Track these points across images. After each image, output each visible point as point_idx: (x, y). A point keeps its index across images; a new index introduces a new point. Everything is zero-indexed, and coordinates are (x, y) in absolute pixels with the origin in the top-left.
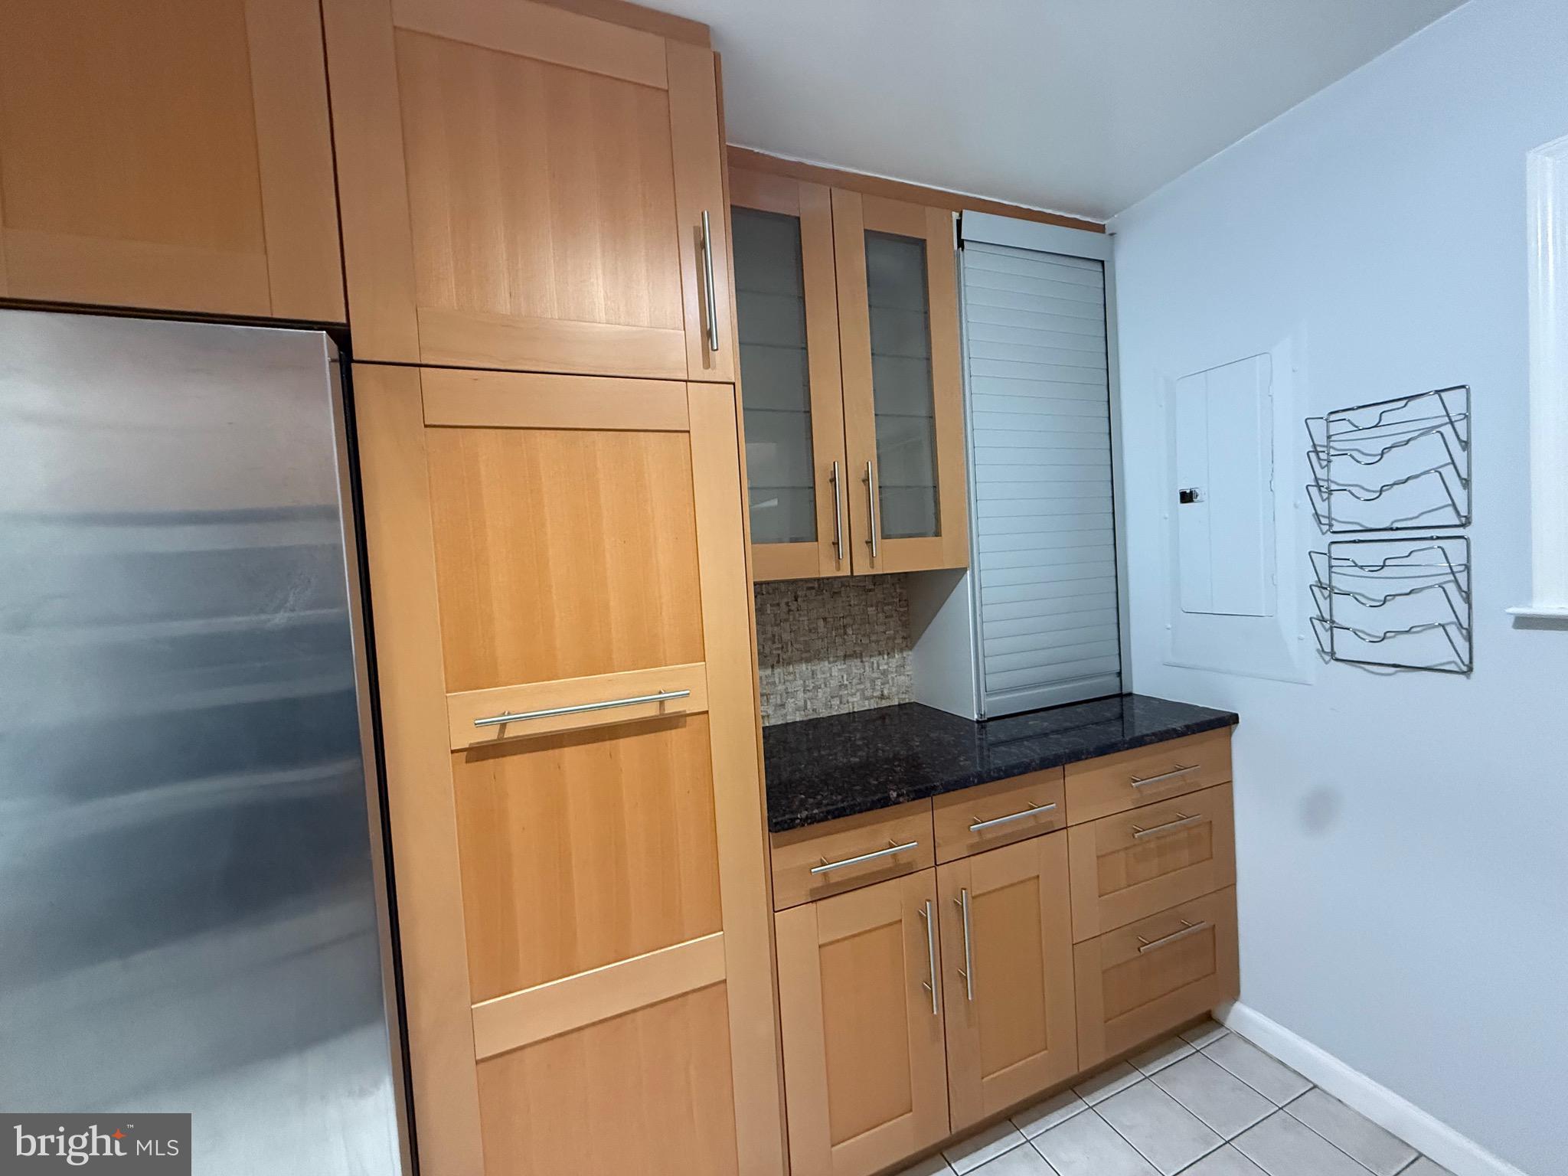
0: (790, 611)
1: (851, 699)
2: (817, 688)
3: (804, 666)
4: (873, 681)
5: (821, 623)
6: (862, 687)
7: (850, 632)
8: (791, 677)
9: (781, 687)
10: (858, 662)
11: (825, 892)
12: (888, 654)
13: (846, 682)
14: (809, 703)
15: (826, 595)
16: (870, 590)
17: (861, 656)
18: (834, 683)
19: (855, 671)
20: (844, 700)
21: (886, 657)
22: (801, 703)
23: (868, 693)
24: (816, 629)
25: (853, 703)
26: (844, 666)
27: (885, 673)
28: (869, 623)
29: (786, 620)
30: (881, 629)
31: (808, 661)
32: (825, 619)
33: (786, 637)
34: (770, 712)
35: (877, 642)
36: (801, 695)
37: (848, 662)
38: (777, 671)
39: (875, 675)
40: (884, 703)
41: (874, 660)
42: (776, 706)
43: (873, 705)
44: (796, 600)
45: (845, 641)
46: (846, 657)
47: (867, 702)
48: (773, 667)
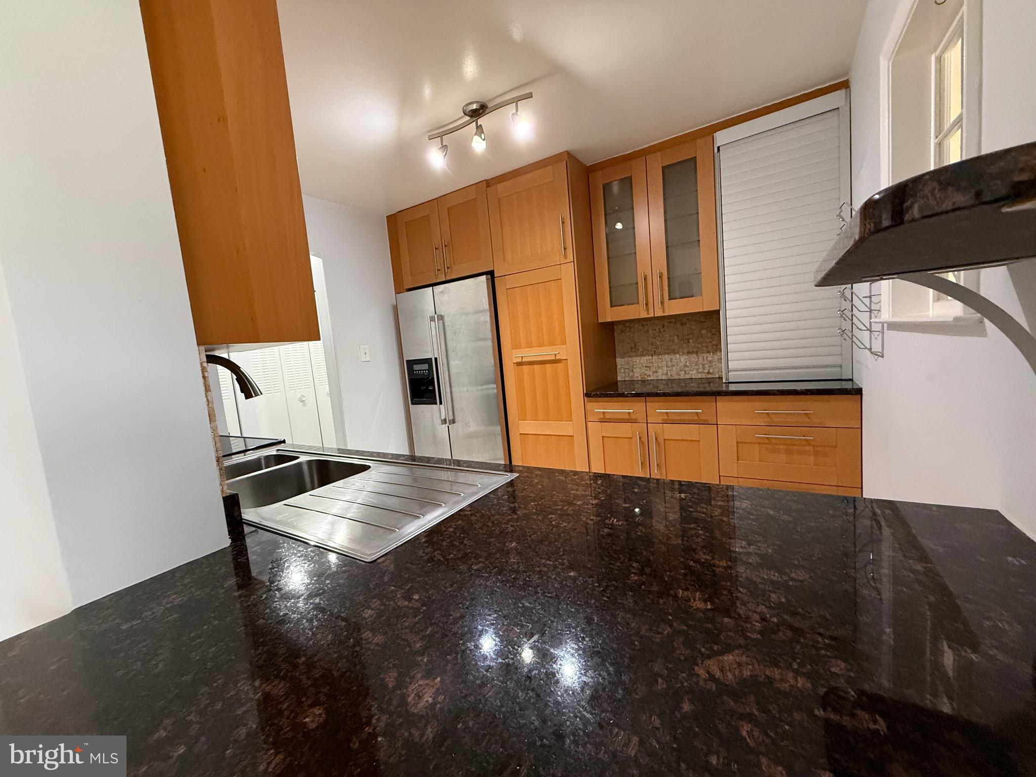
0: (660, 332)
1: (690, 373)
2: (673, 366)
3: (666, 356)
4: (703, 365)
5: (676, 337)
6: (697, 367)
7: (691, 341)
8: (660, 360)
9: (656, 364)
10: (695, 355)
11: (604, 420)
12: (713, 353)
13: (688, 364)
14: (669, 372)
15: (678, 325)
16: (703, 322)
17: (697, 353)
18: (682, 364)
19: (693, 359)
20: (687, 373)
21: (712, 354)
22: (665, 372)
23: (701, 370)
24: (673, 340)
25: (692, 374)
26: (687, 357)
27: (711, 362)
28: (702, 337)
29: (659, 336)
30: (710, 340)
31: (669, 354)
32: (678, 336)
33: (658, 343)
34: (651, 374)
35: (707, 347)
36: (665, 368)
37: (689, 356)
38: (654, 357)
39: (705, 362)
40: (710, 376)
41: (705, 355)
42: (654, 372)
43: (704, 376)
44: (663, 327)
45: (688, 346)
46: (688, 353)
47: (700, 375)
48: (652, 355)
